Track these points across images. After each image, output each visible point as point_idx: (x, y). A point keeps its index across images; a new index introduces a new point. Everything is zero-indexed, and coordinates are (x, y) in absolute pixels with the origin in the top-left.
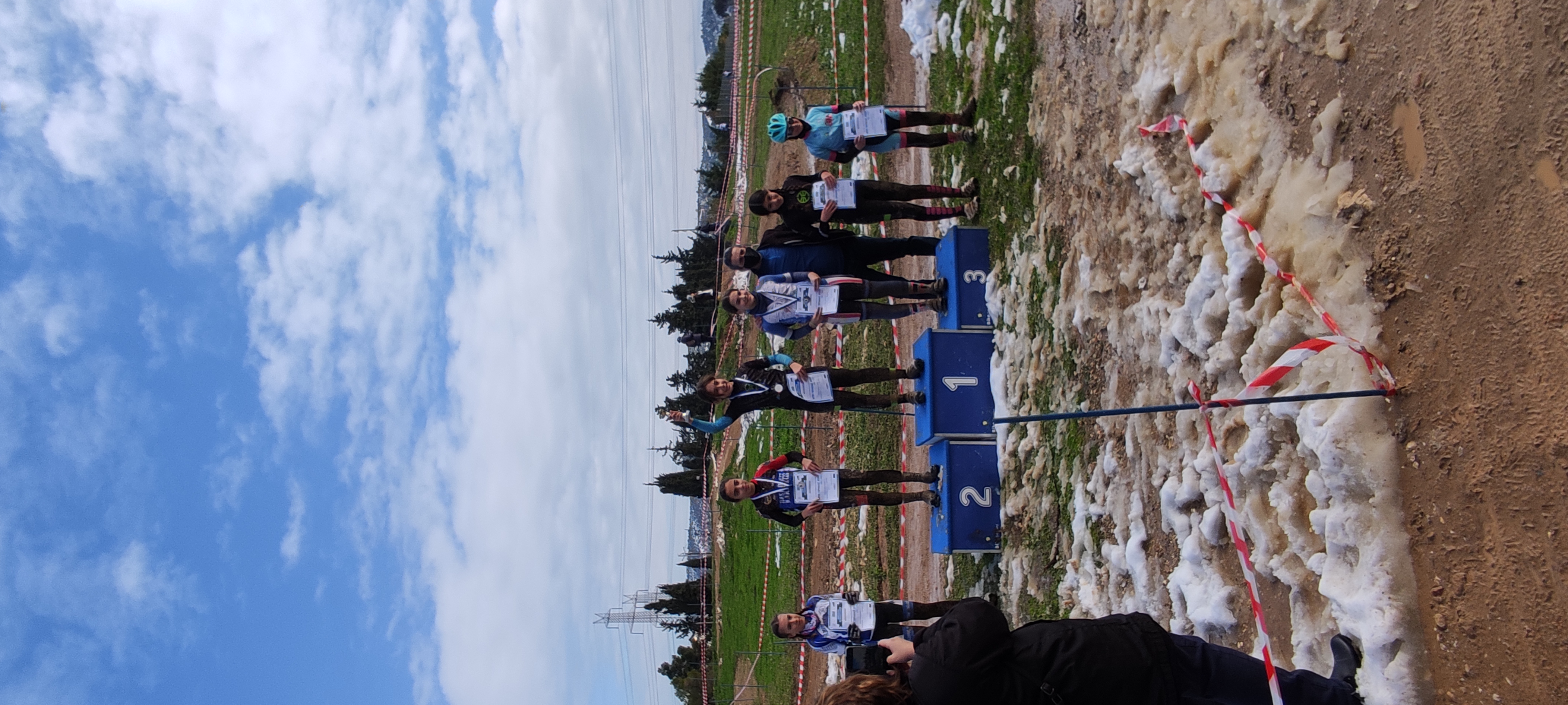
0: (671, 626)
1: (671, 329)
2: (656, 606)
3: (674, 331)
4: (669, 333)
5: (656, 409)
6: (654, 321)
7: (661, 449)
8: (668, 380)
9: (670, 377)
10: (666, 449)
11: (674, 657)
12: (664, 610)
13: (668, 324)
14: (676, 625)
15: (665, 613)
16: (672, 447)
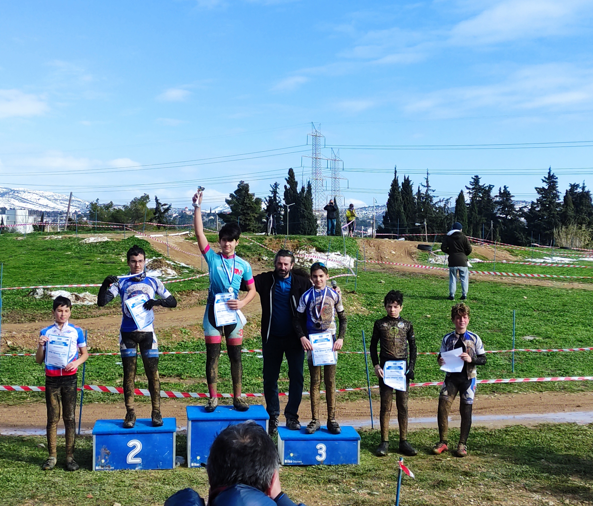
0: (275, 192)
1: (540, 190)
2: (291, 179)
3: (538, 192)
4: (536, 188)
5: (477, 176)
6: (549, 173)
7: (427, 182)
8: (505, 187)
9: (508, 189)
10: (428, 186)
11: (254, 195)
12: (288, 186)
13: (546, 187)
14: (275, 196)
15: (285, 187)
16: (429, 192)
